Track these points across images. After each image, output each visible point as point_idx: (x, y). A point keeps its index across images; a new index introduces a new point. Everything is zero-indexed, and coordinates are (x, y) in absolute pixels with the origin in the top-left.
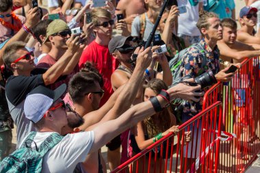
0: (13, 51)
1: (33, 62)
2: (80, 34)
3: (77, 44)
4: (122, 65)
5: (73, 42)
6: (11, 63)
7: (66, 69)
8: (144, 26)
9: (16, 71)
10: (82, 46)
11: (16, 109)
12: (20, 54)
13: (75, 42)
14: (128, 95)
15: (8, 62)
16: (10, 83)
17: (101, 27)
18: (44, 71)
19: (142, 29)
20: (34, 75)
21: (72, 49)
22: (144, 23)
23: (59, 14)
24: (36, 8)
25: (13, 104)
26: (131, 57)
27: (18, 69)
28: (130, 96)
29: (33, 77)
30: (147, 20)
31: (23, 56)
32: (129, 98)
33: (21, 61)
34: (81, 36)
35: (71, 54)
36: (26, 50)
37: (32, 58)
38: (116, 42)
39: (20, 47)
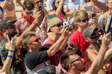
0: (28, 37)
1: (41, 44)
2: (69, 26)
3: (67, 31)
4: (91, 46)
5: (65, 30)
6: (27, 44)
7: (61, 47)
8: (106, 20)
9: (30, 49)
10: (70, 33)
11: (32, 72)
12: (33, 39)
13: (66, 31)
14: (98, 63)
15: (25, 44)
16: (27, 57)
17: (82, 22)
18: (48, 49)
19: (105, 22)
20: (41, 51)
21: (64, 35)
22: (106, 18)
23: (54, 15)
24: (41, 11)
25: (30, 69)
26: (97, 41)
27: (32, 48)
28: (99, 64)
29: (41, 52)
30: (108, 16)
31: (34, 40)
32: (98, 65)
33: (34, 43)
34: (69, 27)
35: (64, 38)
36: (36, 36)
37: (40, 41)
38: (87, 31)
39: (32, 35)
